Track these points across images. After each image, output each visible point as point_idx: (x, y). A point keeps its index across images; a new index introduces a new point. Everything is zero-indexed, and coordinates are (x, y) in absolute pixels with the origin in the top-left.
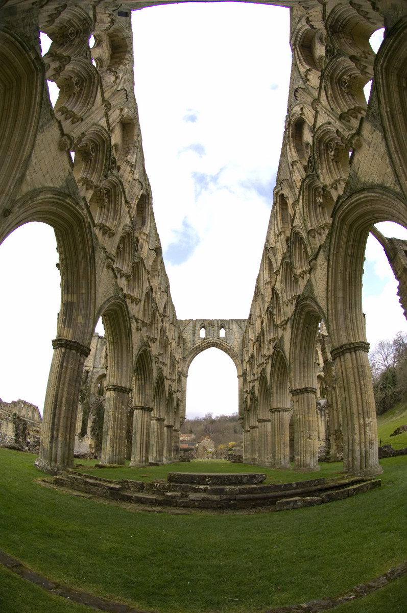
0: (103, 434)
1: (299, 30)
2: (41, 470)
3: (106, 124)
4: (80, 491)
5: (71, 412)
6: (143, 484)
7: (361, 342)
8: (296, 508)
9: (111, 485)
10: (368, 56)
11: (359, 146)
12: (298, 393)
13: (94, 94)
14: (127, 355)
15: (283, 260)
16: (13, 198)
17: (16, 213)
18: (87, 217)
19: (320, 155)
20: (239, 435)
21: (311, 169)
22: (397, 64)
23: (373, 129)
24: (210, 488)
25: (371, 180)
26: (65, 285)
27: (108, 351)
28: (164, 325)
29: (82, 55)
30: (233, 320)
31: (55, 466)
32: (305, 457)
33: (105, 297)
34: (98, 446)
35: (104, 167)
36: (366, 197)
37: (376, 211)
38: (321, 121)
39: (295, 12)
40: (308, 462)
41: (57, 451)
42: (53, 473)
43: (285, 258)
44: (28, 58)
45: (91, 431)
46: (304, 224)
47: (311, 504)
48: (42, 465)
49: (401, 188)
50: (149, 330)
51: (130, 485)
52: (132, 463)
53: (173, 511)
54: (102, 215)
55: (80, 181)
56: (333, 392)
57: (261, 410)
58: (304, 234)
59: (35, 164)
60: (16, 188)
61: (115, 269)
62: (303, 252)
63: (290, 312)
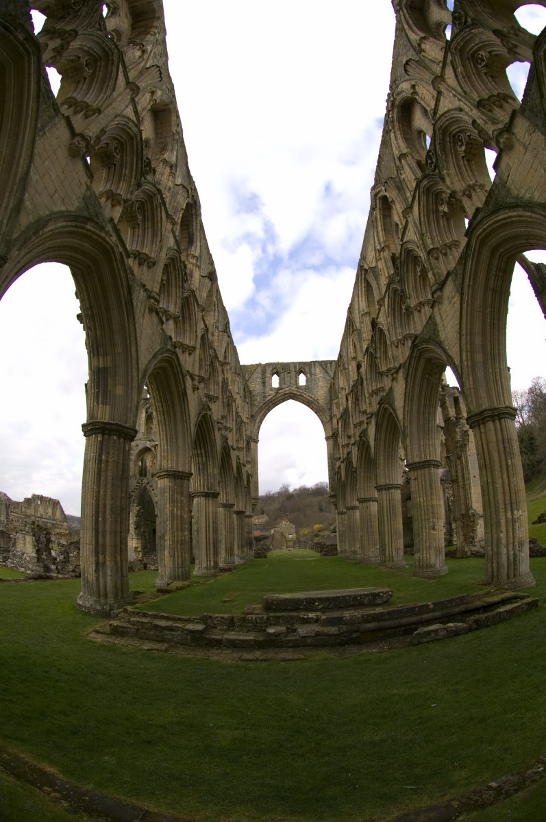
0: (157, 540)
3: (133, 114)
7: (506, 407)
11: (509, 147)
12: (417, 467)
13: (114, 76)
14: (183, 427)
15: (388, 285)
17: (15, 258)
18: (117, 246)
19: (444, 149)
21: (431, 167)
23: (532, 129)
25: (528, 196)
26: (92, 344)
28: (226, 376)
29: (94, 27)
30: (316, 362)
31: (106, 604)
32: (428, 555)
33: (150, 353)
35: (134, 172)
38: (446, 105)
40: (433, 561)
41: (106, 582)
43: (391, 283)
45: (136, 528)
46: (422, 239)
48: (88, 604)
50: (207, 386)
52: (196, 572)
54: (136, 237)
55: (102, 195)
57: (362, 485)
58: (422, 254)
59: (37, 182)
60: (10, 222)
61: (159, 310)
62: (418, 277)
63: (401, 356)
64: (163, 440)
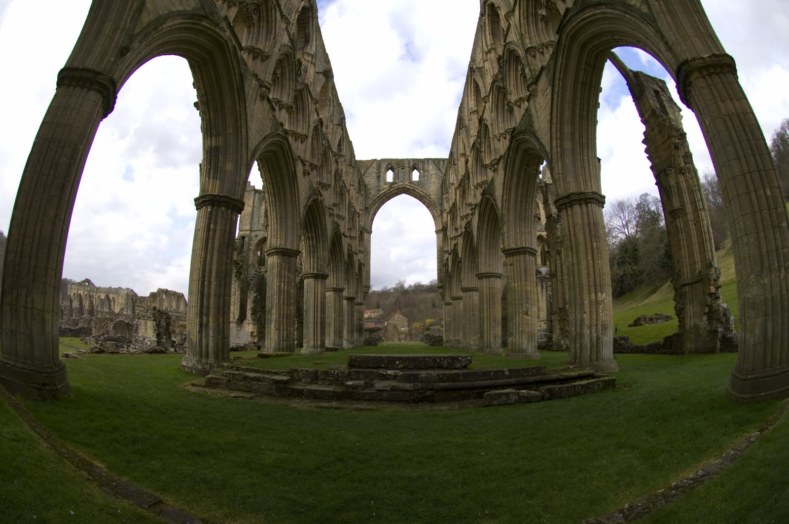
0: (267, 314)
2: (189, 372)
4: (238, 390)
5: (223, 287)
6: (317, 371)
7: (594, 193)
8: (509, 404)
9: (277, 377)
12: (513, 253)
14: (293, 208)
15: (493, 83)
16: (131, 33)
17: (137, 49)
18: (231, 40)
20: (438, 310)
24: (401, 373)
26: (206, 127)
27: (267, 204)
28: (340, 167)
30: (430, 159)
31: (207, 363)
32: (520, 340)
33: (261, 135)
34: (261, 333)
36: (604, 13)
37: (617, 31)
40: (525, 346)
41: (208, 343)
43: (495, 81)
45: (252, 314)
46: (521, 39)
47: (528, 400)
48: (190, 365)
49: (650, 8)
50: (320, 174)
51: (301, 375)
52: (304, 351)
53: (355, 406)
54: (251, 36)
56: (558, 258)
57: (466, 275)
58: (521, 52)
60: (133, 20)
61: (272, 100)
62: (519, 75)
63: (502, 149)
64: (274, 219)
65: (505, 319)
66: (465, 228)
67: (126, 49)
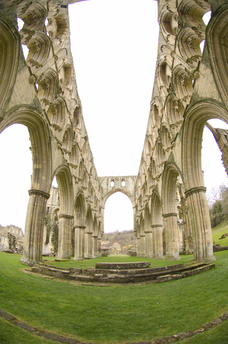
0: (59, 242)
1: (163, 13)
2: (24, 264)
3: (55, 68)
4: (46, 275)
5: (40, 230)
6: (82, 270)
7: (201, 187)
8: (168, 281)
9: (64, 271)
10: (202, 27)
11: (198, 77)
12: (167, 216)
13: (48, 51)
14: (71, 198)
15: (156, 142)
16: (4, 111)
17: (6, 119)
18: (46, 121)
19: (176, 83)
20: (134, 241)
21: (171, 90)
22: (218, 31)
23: (206, 67)
24: (119, 271)
25: (205, 96)
26: (34, 159)
27: (60, 195)
28: (91, 180)
29: (41, 30)
30: (129, 176)
31: (32, 261)
32: (172, 252)
33: (57, 165)
34: (56, 249)
35: (55, 92)
36: (203, 105)
37: (208, 113)
38: (176, 63)
39: (160, 3)
40: (173, 255)
41: (33, 253)
42: (31, 265)
44: (11, 32)
45: (52, 241)
46: (168, 121)
47: (176, 278)
48: (25, 261)
49: (222, 100)
50: (82, 183)
51: (74, 271)
52: (75, 258)
53: (99, 285)
54: (54, 119)
55: (41, 100)
56: (187, 215)
57: (146, 226)
58: (168, 127)
59: (16, 91)
60: (5, 105)
61: (63, 149)
62: (167, 137)
63: (161, 171)
64: (62, 202)
65: (164, 243)
66: (146, 206)
67: (2, 118)
